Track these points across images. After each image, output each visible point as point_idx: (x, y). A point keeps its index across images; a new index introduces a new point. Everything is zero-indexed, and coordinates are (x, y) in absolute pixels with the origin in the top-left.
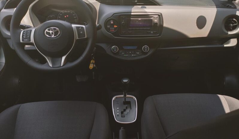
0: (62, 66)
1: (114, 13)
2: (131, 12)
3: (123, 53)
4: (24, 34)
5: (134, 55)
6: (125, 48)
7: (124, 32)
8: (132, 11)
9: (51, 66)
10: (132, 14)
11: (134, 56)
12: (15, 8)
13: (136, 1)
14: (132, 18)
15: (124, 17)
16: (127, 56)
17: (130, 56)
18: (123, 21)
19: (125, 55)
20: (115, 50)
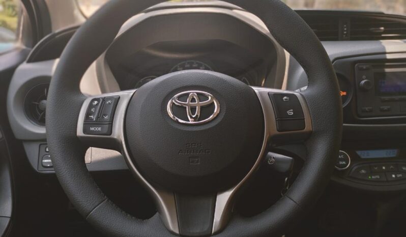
0: (216, 233)
1: (336, 56)
2: (385, 53)
3: (363, 171)
4: (93, 110)
5: (399, 176)
6: (363, 157)
7: (367, 109)
8: (387, 51)
9: (177, 231)
10: (389, 56)
11: (397, 180)
12: (54, 58)
13: (382, 28)
14: (387, 70)
15: (364, 67)
16: (376, 181)
17: (385, 180)
18: (364, 77)
19: (370, 177)
20: (342, 161)
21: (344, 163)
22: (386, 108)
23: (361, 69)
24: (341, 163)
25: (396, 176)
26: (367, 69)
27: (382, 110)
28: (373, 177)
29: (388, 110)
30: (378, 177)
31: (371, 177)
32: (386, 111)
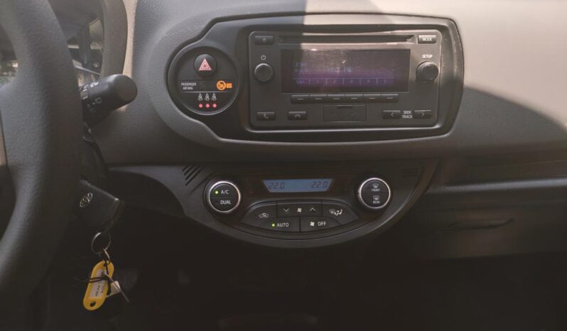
1: (216, 17)
2: (304, 14)
3: (264, 215)
5: (321, 224)
6: (272, 191)
7: (265, 114)
8: (308, 9)
10: (309, 21)
11: (318, 230)
14: (305, 46)
15: (264, 39)
16: (284, 231)
17: (298, 230)
18: (264, 57)
19: (273, 225)
20: (225, 200)
21: (228, 202)
22: (298, 113)
23: (259, 43)
24: (222, 202)
25: (316, 224)
26: (269, 43)
27: (292, 118)
28: (278, 225)
29: (303, 118)
30: (287, 225)
31: (276, 225)
32: (298, 118)
